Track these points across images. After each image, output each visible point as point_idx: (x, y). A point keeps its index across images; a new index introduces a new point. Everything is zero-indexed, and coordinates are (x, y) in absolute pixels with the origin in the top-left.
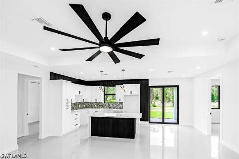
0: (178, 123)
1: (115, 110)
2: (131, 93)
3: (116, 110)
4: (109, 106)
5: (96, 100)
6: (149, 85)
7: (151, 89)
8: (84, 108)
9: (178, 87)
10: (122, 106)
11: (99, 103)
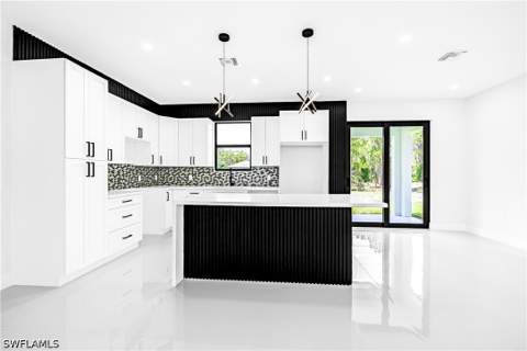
0: (426, 225)
1: (249, 188)
2: (304, 135)
3: (253, 188)
4: (231, 177)
5: (192, 159)
6: (348, 120)
7: (352, 129)
8: (156, 184)
9: (426, 125)
10: (269, 178)
11: (201, 169)
